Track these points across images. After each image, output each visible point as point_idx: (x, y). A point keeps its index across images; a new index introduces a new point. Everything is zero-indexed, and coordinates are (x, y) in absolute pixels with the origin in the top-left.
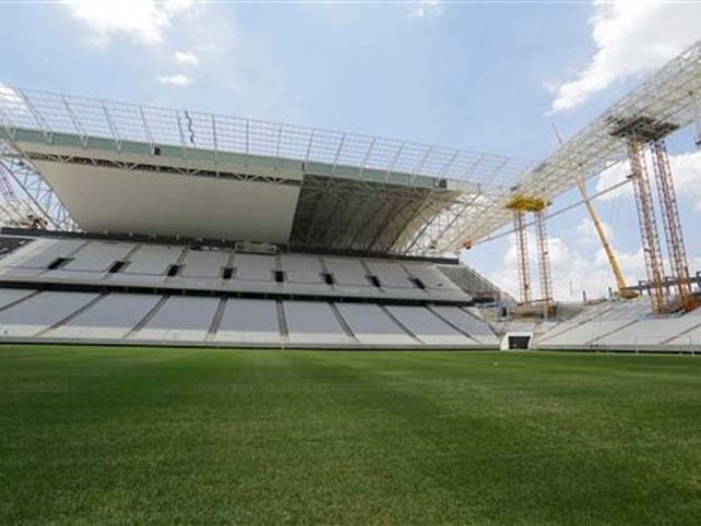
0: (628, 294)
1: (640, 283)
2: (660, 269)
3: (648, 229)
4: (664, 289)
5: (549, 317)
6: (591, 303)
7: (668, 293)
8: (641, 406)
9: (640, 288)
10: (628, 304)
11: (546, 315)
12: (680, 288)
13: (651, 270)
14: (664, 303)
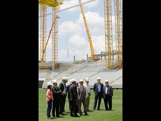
0: (95, 58)
1: (102, 52)
2: (111, 46)
3: (108, 25)
4: (112, 57)
5: (55, 70)
6: (77, 63)
7: (113, 59)
8: (99, 117)
9: (101, 55)
10: (94, 64)
11: (53, 68)
12: (118, 56)
13: (107, 46)
14: (111, 64)
